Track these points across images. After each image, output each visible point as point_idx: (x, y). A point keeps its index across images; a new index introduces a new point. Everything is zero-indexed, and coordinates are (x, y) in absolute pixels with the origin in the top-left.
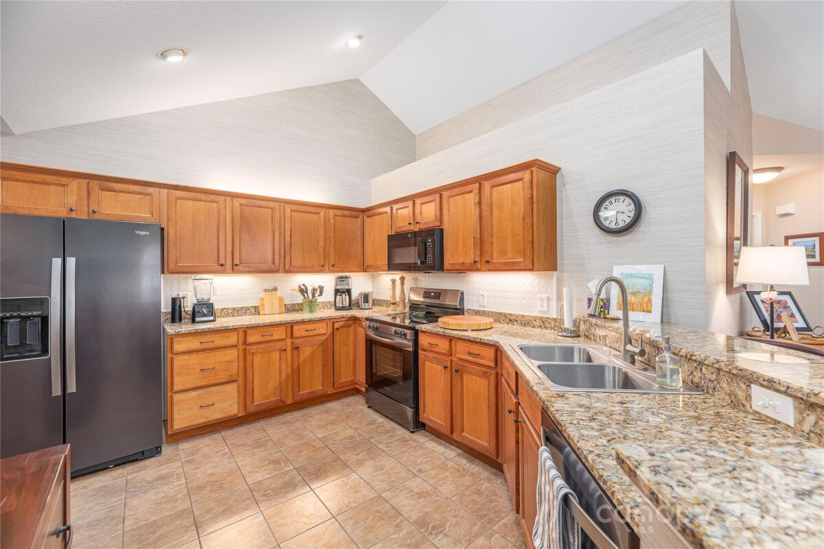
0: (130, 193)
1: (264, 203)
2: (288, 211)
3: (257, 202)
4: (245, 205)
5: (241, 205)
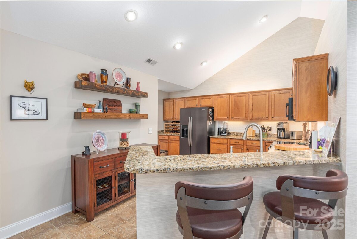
0: (207, 99)
1: (242, 95)
2: (251, 96)
3: (239, 95)
4: (236, 97)
5: (234, 97)
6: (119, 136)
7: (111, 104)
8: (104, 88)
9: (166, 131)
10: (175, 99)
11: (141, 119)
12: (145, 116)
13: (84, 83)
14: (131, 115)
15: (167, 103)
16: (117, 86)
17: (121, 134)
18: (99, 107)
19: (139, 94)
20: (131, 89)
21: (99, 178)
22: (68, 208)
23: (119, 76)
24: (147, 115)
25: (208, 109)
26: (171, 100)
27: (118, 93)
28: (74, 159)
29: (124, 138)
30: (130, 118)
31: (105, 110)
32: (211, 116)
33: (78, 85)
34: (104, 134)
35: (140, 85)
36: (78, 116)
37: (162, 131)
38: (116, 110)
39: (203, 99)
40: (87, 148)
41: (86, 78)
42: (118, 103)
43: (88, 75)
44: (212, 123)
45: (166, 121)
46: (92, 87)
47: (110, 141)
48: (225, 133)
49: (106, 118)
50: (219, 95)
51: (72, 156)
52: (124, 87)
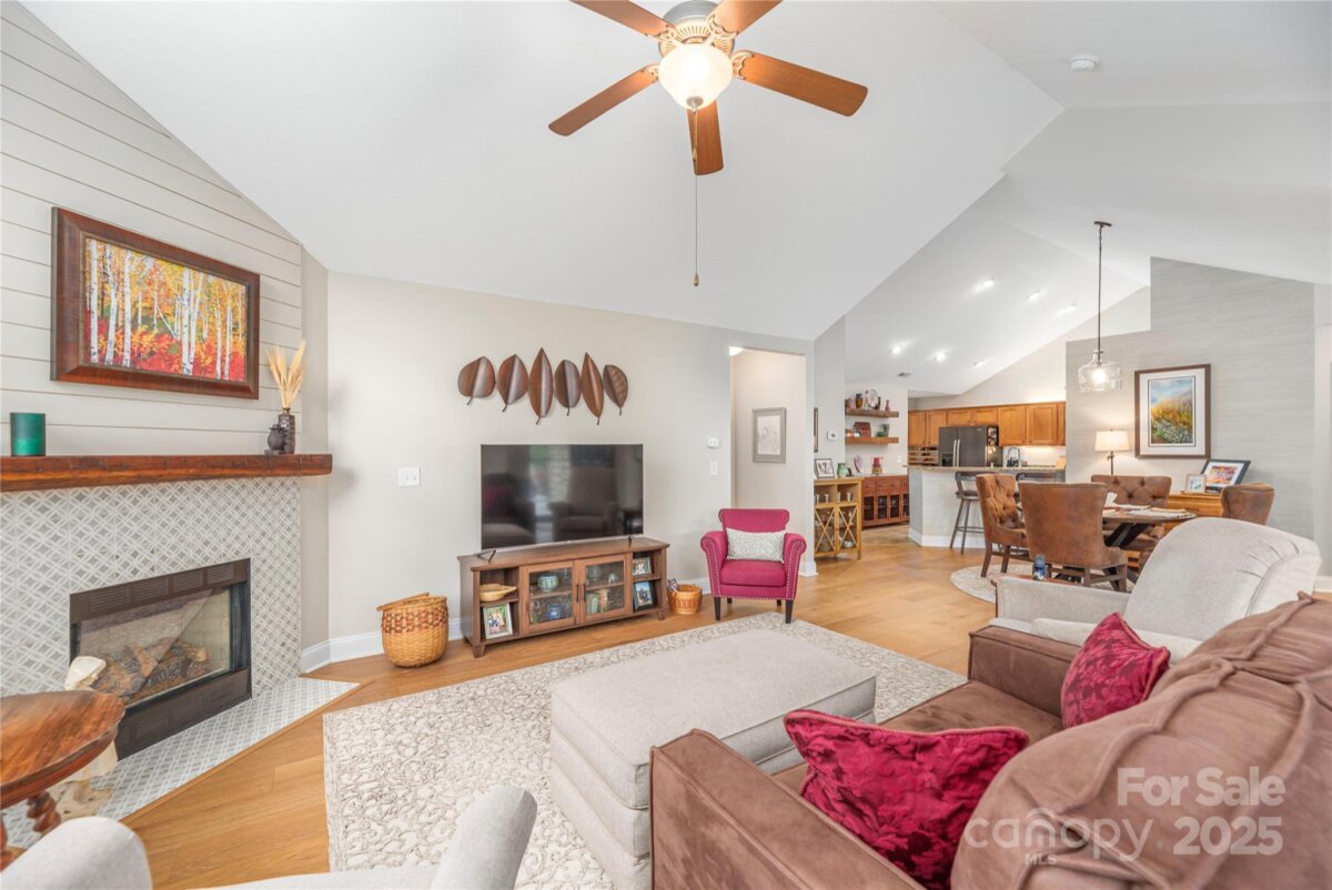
7: (863, 427)
8: (859, 412)
11: (891, 443)
12: (893, 439)
14: (881, 438)
16: (869, 408)
17: (873, 459)
18: (857, 432)
19: (889, 414)
20: (881, 409)
23: (871, 398)
24: (898, 438)
25: (987, 428)
27: (869, 415)
29: (876, 465)
30: (880, 442)
31: (860, 434)
32: (993, 439)
34: (860, 458)
35: (891, 404)
38: (866, 433)
39: (979, 412)
41: (849, 403)
42: (866, 426)
43: (850, 400)
44: (995, 450)
46: (852, 412)
47: (865, 467)
49: (861, 442)
50: (1007, 406)
52: (874, 408)
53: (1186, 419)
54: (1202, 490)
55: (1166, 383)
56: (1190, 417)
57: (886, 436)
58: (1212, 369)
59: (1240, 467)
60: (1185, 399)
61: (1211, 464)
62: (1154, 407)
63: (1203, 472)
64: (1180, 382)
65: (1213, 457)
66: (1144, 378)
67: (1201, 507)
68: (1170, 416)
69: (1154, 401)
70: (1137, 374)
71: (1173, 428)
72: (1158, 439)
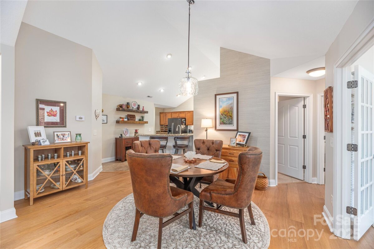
0: (183, 113)
6: (134, 131)
7: (131, 117)
8: (128, 110)
9: (162, 131)
10: (166, 113)
11: (145, 124)
12: (147, 122)
13: (121, 109)
14: (140, 122)
15: (162, 115)
16: (133, 109)
17: (135, 130)
18: (126, 119)
19: (144, 112)
20: (140, 110)
21: (126, 146)
22: (113, 159)
23: (135, 105)
24: (148, 122)
25: (182, 119)
26: (164, 113)
27: (134, 112)
28: (116, 139)
29: (136, 132)
30: (139, 123)
31: (128, 120)
32: (184, 123)
33: (118, 110)
34: (128, 130)
35: (144, 108)
36: (118, 122)
37: (159, 131)
38: (133, 119)
39: (180, 113)
40: (121, 135)
41: (121, 106)
42: (134, 117)
43: (122, 105)
44: (185, 126)
45: (161, 125)
46: (124, 110)
47: (130, 133)
48: (191, 132)
49: (129, 123)
50: (188, 111)
51: (116, 138)
52: (137, 109)
53: (230, 114)
54: (235, 145)
55: (225, 99)
56: (232, 114)
57: (143, 120)
58: (239, 94)
59: (247, 135)
60: (231, 106)
61: (239, 133)
62: (221, 109)
63: (236, 137)
64: (229, 99)
65: (239, 131)
66: (218, 97)
67: (234, 153)
68: (226, 113)
69: (221, 107)
70: (216, 95)
71: (227, 118)
72: (222, 123)
